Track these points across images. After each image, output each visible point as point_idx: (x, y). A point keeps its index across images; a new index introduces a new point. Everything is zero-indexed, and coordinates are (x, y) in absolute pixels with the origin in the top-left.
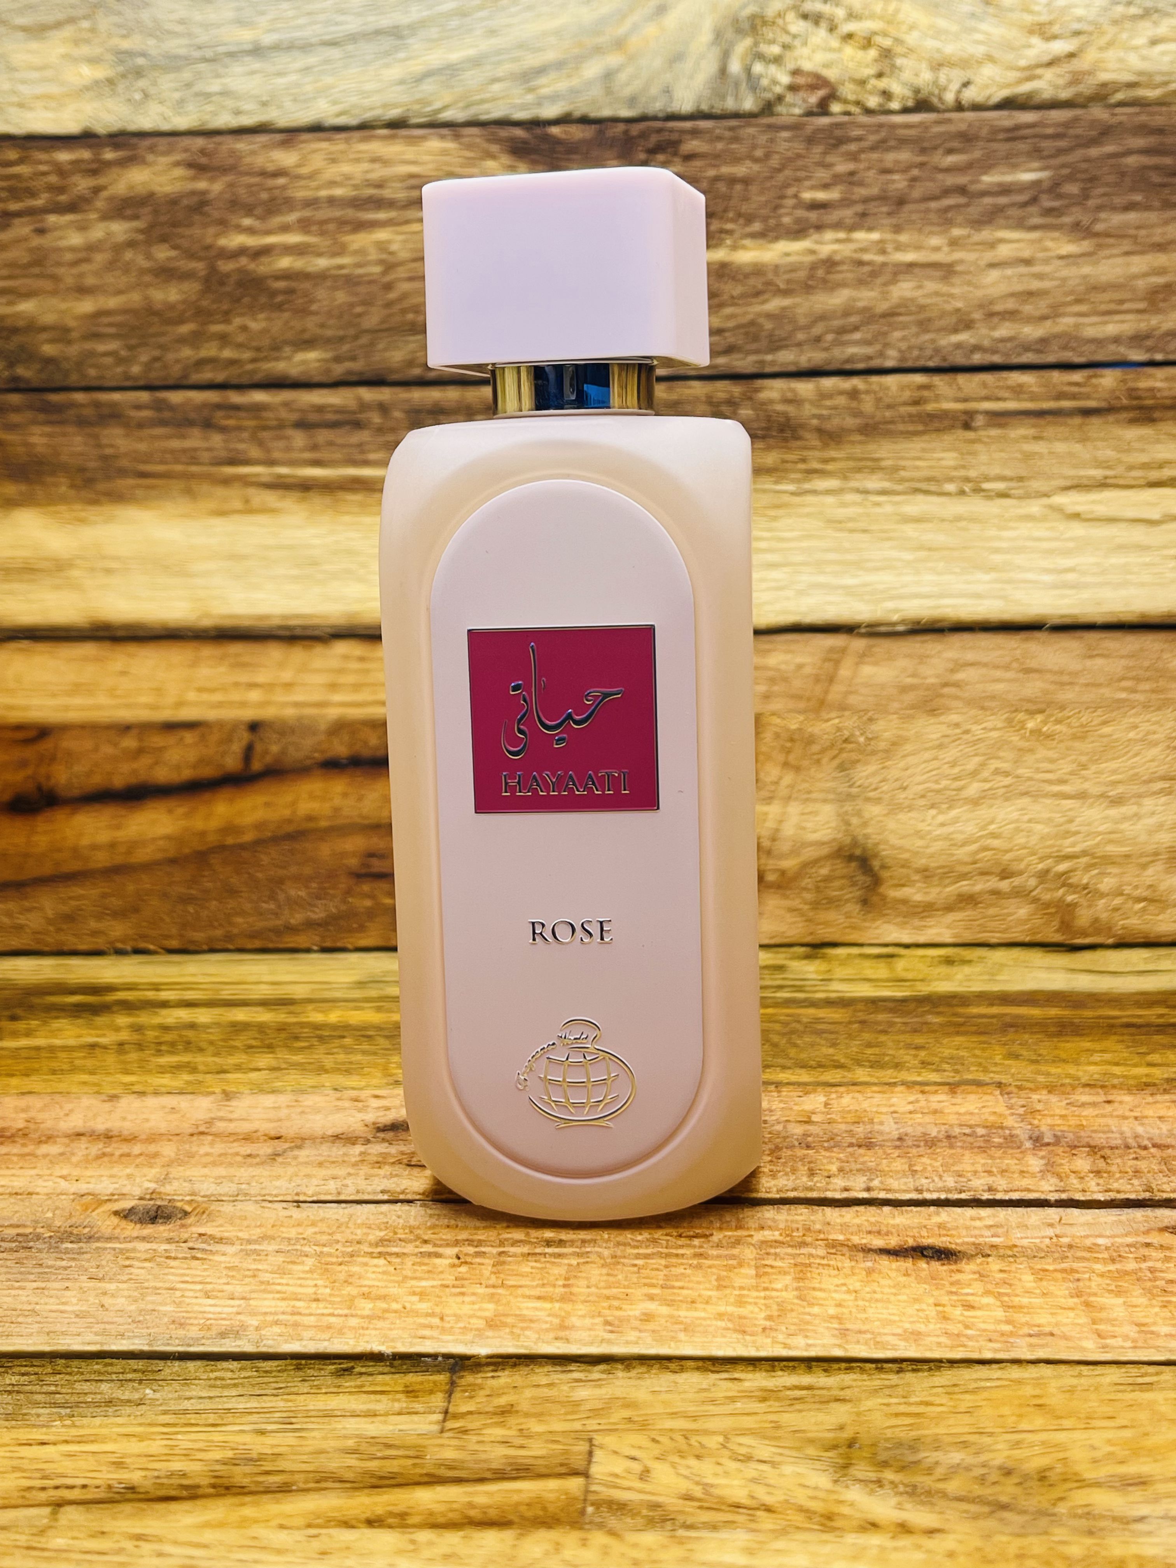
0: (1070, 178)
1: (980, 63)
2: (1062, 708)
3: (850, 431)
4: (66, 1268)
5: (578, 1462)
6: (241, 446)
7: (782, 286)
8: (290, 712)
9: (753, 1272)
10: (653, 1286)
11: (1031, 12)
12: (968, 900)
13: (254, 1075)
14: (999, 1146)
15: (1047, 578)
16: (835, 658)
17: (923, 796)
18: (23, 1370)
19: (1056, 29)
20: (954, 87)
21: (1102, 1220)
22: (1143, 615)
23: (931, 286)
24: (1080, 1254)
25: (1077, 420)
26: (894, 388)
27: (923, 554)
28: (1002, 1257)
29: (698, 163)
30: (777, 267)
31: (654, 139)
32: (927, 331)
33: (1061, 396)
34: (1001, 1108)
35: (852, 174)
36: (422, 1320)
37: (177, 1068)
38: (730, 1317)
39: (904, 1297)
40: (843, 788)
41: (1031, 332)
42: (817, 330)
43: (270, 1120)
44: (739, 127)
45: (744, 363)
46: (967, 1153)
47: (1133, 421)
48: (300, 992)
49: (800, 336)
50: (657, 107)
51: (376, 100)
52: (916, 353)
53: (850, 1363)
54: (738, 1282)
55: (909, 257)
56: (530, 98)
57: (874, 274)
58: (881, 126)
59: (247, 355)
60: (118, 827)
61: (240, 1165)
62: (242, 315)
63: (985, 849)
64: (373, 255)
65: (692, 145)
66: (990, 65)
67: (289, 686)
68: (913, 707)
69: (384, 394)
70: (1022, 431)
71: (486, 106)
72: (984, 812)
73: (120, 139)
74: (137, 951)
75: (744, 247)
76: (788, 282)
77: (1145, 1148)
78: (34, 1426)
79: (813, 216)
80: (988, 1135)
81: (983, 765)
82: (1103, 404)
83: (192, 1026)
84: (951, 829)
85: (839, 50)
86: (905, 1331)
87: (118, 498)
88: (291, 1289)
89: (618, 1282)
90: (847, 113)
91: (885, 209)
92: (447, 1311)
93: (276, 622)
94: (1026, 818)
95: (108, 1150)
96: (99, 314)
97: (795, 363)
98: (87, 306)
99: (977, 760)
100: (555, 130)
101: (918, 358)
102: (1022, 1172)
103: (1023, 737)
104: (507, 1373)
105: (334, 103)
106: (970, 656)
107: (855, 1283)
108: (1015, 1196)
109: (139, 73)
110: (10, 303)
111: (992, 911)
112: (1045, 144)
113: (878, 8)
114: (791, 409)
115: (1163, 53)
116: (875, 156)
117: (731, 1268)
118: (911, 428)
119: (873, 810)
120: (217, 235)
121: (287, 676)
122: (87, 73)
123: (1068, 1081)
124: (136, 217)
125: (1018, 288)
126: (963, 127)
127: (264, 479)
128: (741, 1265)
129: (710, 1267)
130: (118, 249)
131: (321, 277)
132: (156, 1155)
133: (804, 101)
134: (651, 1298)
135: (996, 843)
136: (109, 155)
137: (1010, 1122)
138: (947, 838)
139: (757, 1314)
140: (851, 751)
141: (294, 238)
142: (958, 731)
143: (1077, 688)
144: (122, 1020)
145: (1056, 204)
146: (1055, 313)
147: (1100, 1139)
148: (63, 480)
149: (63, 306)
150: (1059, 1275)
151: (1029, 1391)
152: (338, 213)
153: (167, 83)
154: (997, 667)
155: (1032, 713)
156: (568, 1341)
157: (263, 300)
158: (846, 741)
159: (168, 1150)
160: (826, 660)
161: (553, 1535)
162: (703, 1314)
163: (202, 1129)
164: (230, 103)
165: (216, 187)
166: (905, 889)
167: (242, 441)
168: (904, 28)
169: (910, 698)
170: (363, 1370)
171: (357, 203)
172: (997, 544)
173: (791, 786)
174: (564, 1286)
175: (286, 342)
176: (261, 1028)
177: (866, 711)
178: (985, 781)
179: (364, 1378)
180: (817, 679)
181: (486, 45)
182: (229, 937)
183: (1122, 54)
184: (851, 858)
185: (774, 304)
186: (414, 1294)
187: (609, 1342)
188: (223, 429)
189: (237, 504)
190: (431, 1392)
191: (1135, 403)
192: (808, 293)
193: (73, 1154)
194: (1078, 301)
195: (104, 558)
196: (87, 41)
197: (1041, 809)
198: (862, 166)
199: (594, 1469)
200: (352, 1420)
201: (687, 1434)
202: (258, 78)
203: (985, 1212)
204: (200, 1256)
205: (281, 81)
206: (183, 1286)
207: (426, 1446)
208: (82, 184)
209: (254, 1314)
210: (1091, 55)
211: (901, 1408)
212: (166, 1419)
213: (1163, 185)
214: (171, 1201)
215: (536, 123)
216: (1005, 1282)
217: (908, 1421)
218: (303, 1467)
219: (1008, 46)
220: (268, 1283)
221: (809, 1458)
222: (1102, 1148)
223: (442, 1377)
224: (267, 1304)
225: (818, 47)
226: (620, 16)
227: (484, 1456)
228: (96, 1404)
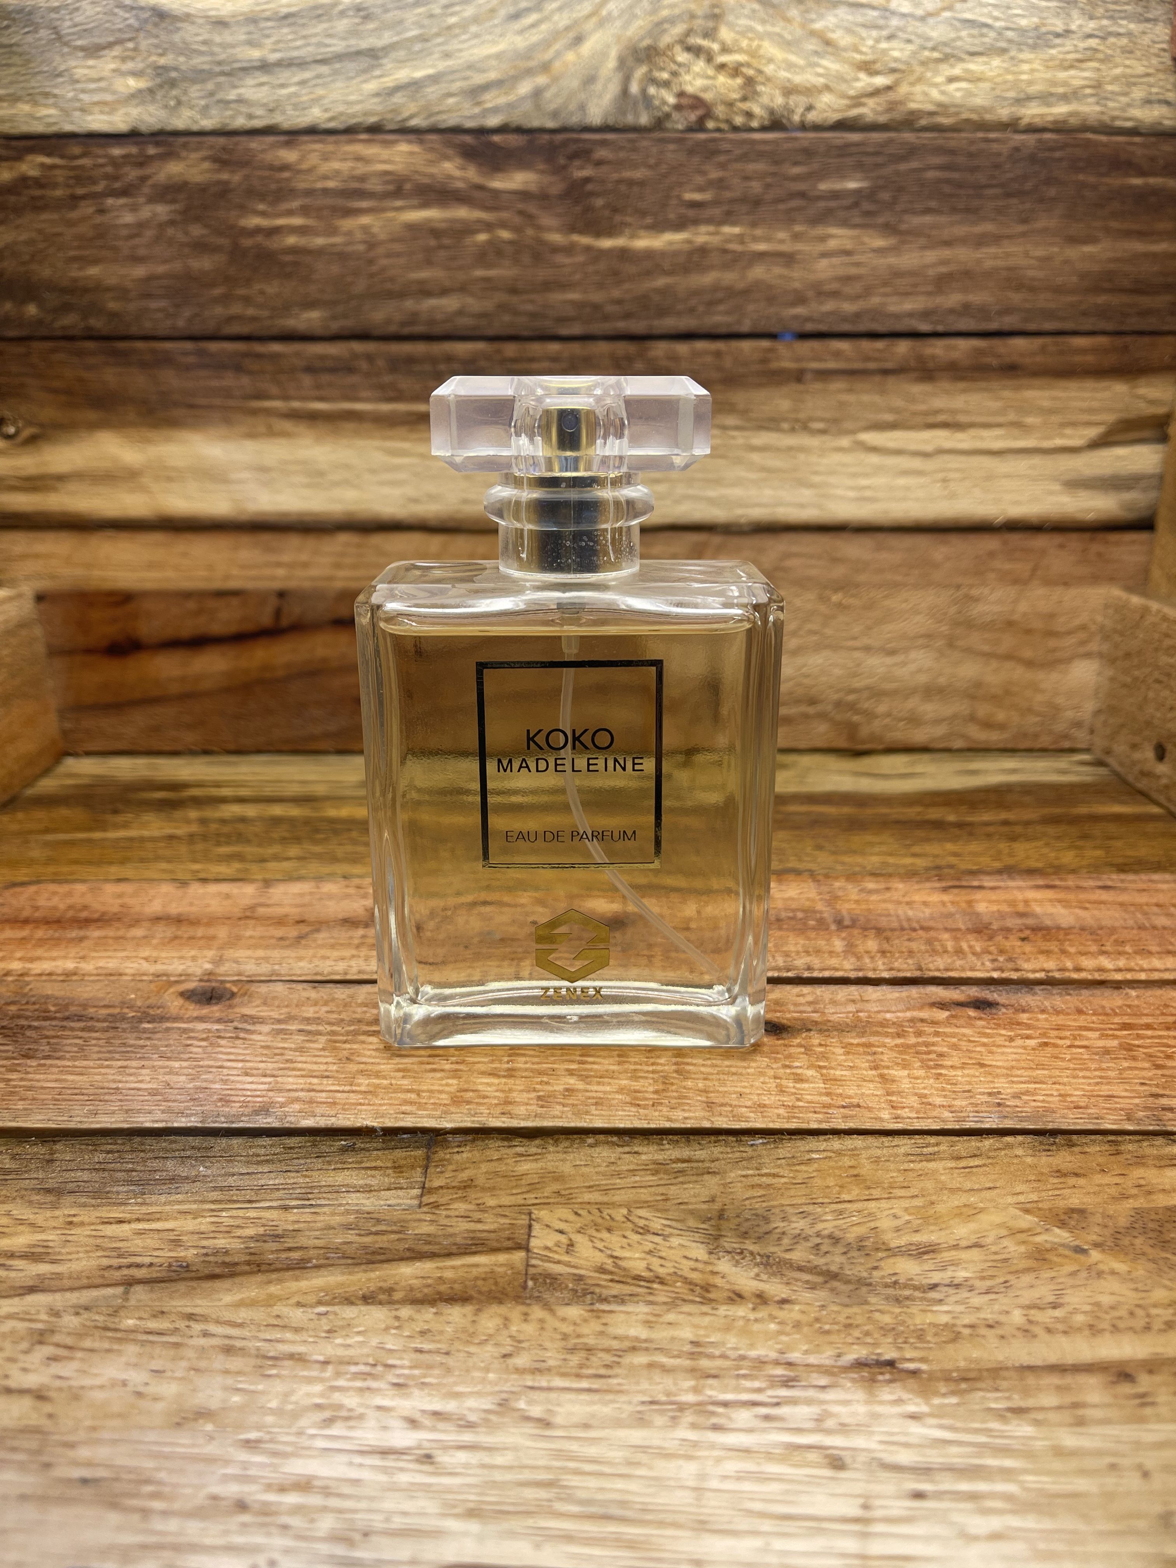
0: (884, 188)
1: (820, 91)
2: (857, 586)
4: (143, 1047)
5: (521, 1236)
6: (264, 385)
7: (667, 268)
8: (307, 585)
11: (861, 53)
13: (286, 865)
14: (813, 928)
15: (852, 494)
18: (108, 1147)
19: (878, 66)
20: (800, 110)
21: (889, 996)
23: (777, 270)
24: (875, 1029)
27: (764, 475)
28: (820, 1031)
29: (604, 169)
30: (663, 254)
31: (573, 147)
32: (772, 305)
33: (868, 359)
34: (813, 895)
35: (721, 180)
36: (404, 1096)
38: (629, 1092)
39: (752, 1070)
41: (848, 307)
42: (692, 303)
43: (297, 906)
44: (637, 139)
45: (638, 326)
46: (791, 934)
48: (320, 790)
49: (680, 307)
50: (575, 120)
51: (357, 108)
52: (763, 322)
55: (762, 247)
56: (477, 110)
57: (735, 261)
58: (744, 142)
60: (187, 666)
61: (274, 947)
62: (260, 281)
64: (359, 236)
65: (602, 153)
66: (827, 93)
67: (305, 565)
69: (370, 347)
70: (839, 385)
71: (444, 117)
73: (160, 138)
75: (639, 237)
76: (672, 264)
77: (914, 930)
79: (691, 213)
80: (806, 918)
82: (898, 366)
83: (243, 820)
85: (714, 78)
86: (754, 1103)
87: (174, 424)
88: (309, 1066)
90: (718, 130)
91: (745, 209)
92: (422, 1087)
93: (294, 517)
94: (829, 663)
95: (179, 933)
96: (150, 278)
97: (675, 328)
98: (140, 272)
100: (496, 138)
101: (764, 326)
102: (831, 952)
103: (829, 607)
105: (326, 110)
106: (795, 549)
108: (827, 974)
109: (173, 84)
110: (80, 269)
112: (865, 160)
113: (744, 43)
115: (958, 90)
116: (738, 166)
118: (758, 380)
120: (238, 217)
121: (304, 557)
122: (133, 83)
123: (857, 869)
124: (173, 201)
125: (841, 272)
126: (805, 144)
127: (282, 411)
130: (162, 226)
131: (319, 252)
132: (213, 938)
133: (686, 119)
134: (571, 1073)
135: (806, 681)
136: (151, 151)
137: (820, 906)
139: (647, 1086)
141: (297, 221)
143: (868, 573)
144: (193, 814)
145: (872, 207)
146: (866, 293)
147: (883, 922)
148: (131, 409)
149: (122, 271)
150: (861, 1049)
151: (847, 1162)
152: (329, 201)
153: (195, 92)
154: (813, 557)
155: (836, 590)
156: (511, 1116)
157: (276, 270)
159: (222, 932)
161: (502, 1310)
162: (608, 1088)
163: (248, 914)
164: (244, 109)
165: (235, 178)
167: (264, 381)
168: (764, 61)
171: (346, 194)
172: (817, 468)
175: (294, 304)
176: (291, 821)
179: (363, 1154)
181: (442, 65)
183: (926, 89)
185: (661, 282)
186: (399, 1070)
187: (541, 1115)
188: (250, 373)
189: (262, 429)
190: (413, 1167)
191: (920, 365)
192: (686, 274)
193: (153, 937)
194: (884, 285)
195: (166, 468)
196: (132, 59)
197: (838, 657)
198: (729, 174)
199: (534, 1242)
200: (353, 1195)
201: (600, 1206)
202: (265, 88)
203: (806, 989)
204: (242, 1035)
205: (284, 92)
206: (229, 1064)
207: (408, 1221)
208: (132, 174)
209: (280, 1090)
210: (903, 89)
211: (756, 1180)
212: (215, 1195)
213: (951, 196)
214: (222, 982)
215: (481, 132)
216: (824, 1056)
217: (761, 1192)
218: (318, 1243)
219: (841, 78)
220: (291, 1061)
221: (690, 1230)
222: (884, 930)
223: (420, 1153)
224: (290, 1082)
225: (698, 74)
226: (547, 43)
227: (450, 1230)
228: (162, 1181)
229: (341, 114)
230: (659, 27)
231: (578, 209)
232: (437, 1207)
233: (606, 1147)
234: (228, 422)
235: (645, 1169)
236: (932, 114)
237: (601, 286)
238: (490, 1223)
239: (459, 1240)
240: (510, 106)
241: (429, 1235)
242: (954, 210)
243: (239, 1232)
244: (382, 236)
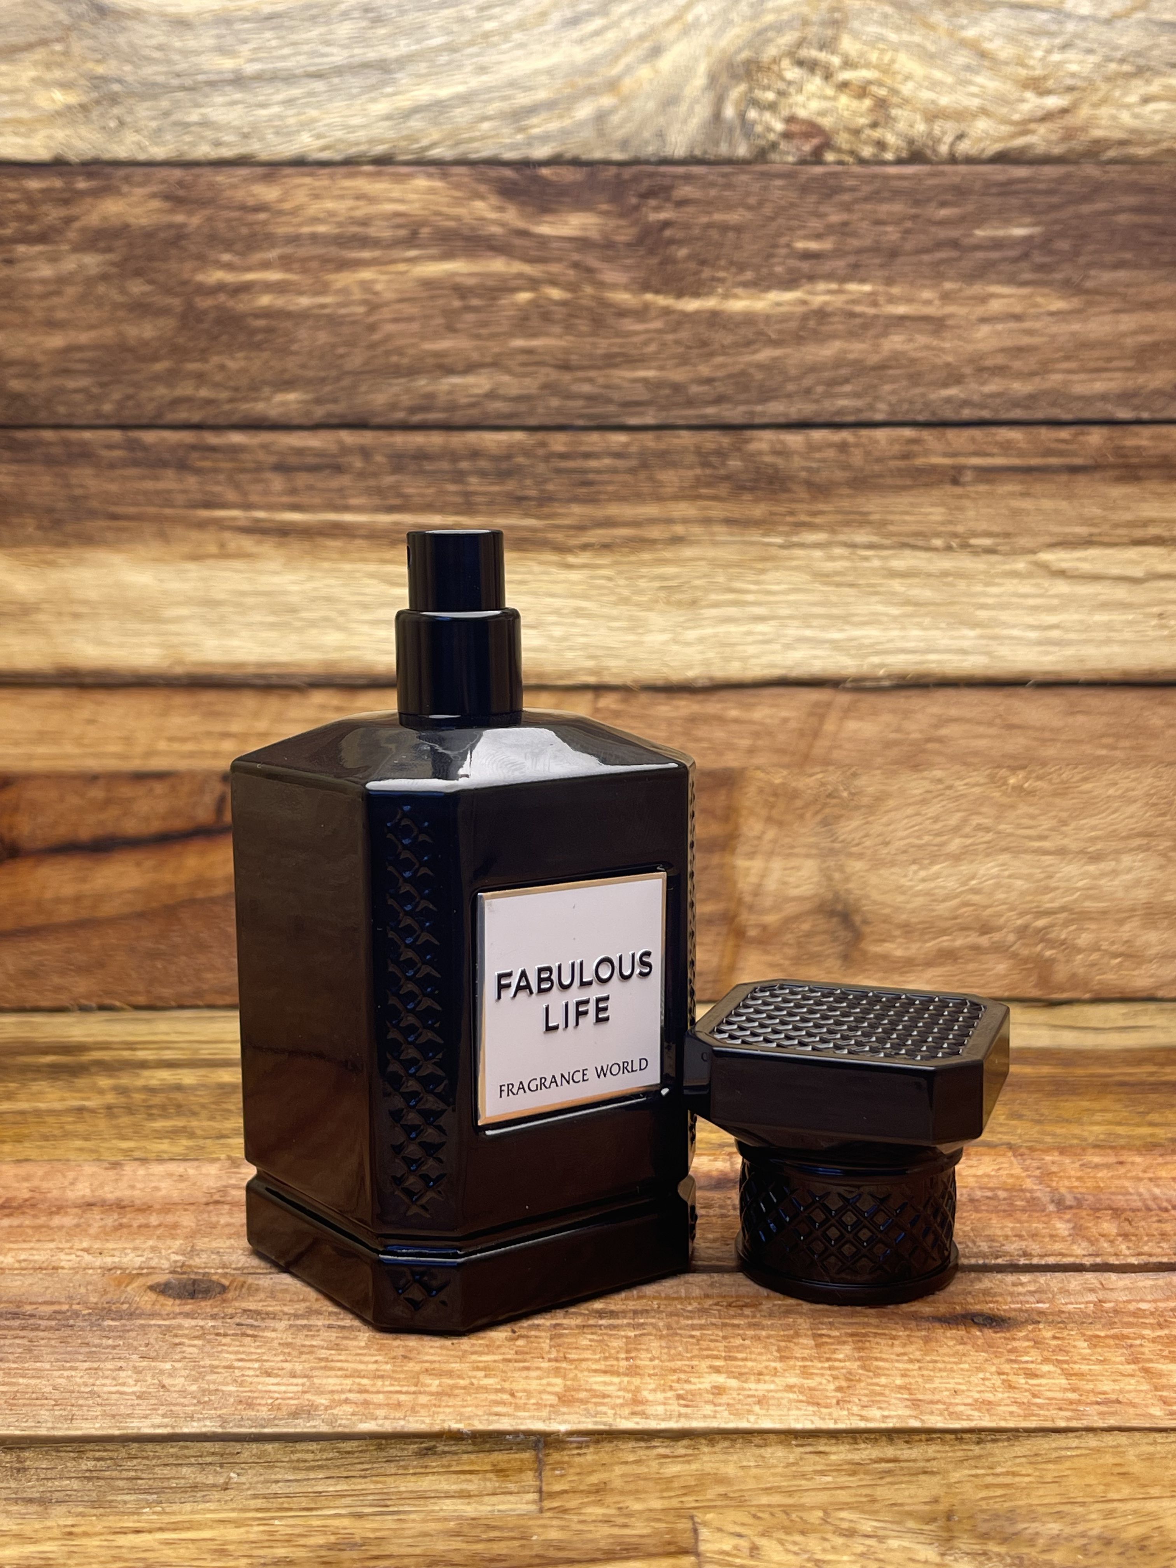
0: (1062, 235)
1: (974, 116)
2: (1044, 764)
3: (838, 484)
4: (114, 1347)
5: (685, 1540)
6: (217, 489)
7: (774, 336)
9: (812, 1343)
10: (717, 1357)
11: (1027, 67)
12: (948, 956)
14: (1024, 1210)
15: (1033, 635)
16: (819, 713)
17: (905, 852)
18: (98, 1454)
19: (1050, 84)
20: (948, 139)
21: (1141, 1284)
22: (1125, 673)
23: (922, 340)
24: (1126, 1319)
25: (1064, 478)
26: (883, 442)
27: (909, 609)
28: (1052, 1323)
29: (690, 209)
30: (768, 318)
31: (646, 184)
32: (917, 385)
33: (1048, 453)
34: (1017, 1171)
35: (845, 224)
36: (493, 1397)
37: (174, 1134)
38: (802, 1390)
39: (966, 1366)
40: (826, 843)
41: (1020, 388)
42: (807, 382)
44: (733, 174)
45: (734, 413)
46: (992, 1218)
47: (1120, 480)
49: (791, 387)
50: (650, 150)
51: (362, 135)
52: (905, 406)
53: (929, 1434)
54: (798, 1352)
55: (901, 310)
56: (520, 137)
57: (865, 327)
58: (875, 176)
59: (224, 395)
60: (84, 880)
62: (220, 353)
63: (966, 904)
64: (357, 295)
65: (686, 191)
66: (984, 118)
67: (263, 736)
68: (895, 762)
69: (366, 438)
70: (1010, 488)
71: (476, 145)
72: (965, 868)
73: (93, 168)
74: (102, 1008)
75: (736, 297)
76: (780, 332)
77: (1166, 1210)
78: (124, 1513)
79: (805, 266)
80: (1010, 1198)
81: (965, 821)
82: (1090, 462)
83: (179, 1088)
84: (932, 885)
85: (834, 99)
86: (976, 1400)
87: (88, 540)
88: (352, 1365)
89: (680, 1354)
90: (840, 163)
91: (877, 261)
92: (515, 1386)
93: (251, 670)
94: (1007, 873)
95: (124, 1221)
96: (69, 349)
97: (785, 415)
98: (56, 341)
99: (960, 815)
100: (545, 171)
101: (908, 411)
102: (1052, 1236)
103: (1005, 793)
104: (591, 1450)
105: (319, 136)
106: (954, 712)
107: (914, 1351)
108: (1051, 1260)
109: (114, 99)
111: (971, 967)
112: (1036, 199)
113: (874, 57)
114: (780, 461)
115: (1155, 112)
116: (869, 207)
117: (789, 1339)
118: (899, 482)
119: (857, 866)
120: (195, 270)
121: (261, 724)
122: (60, 97)
123: (1075, 1142)
124: (109, 250)
125: (1009, 343)
126: (957, 180)
127: (240, 523)
128: (797, 1335)
129: (768, 1337)
130: (91, 282)
131: (302, 316)
132: (176, 1226)
133: (798, 149)
134: (717, 1370)
135: (976, 898)
136: (82, 184)
137: (1029, 1184)
138: (928, 893)
139: (826, 1385)
140: (834, 806)
141: (274, 276)
142: (940, 786)
143: (1059, 745)
144: (104, 1082)
145: (1047, 259)
146: (1044, 369)
147: (1120, 1201)
148: (28, 520)
149: (32, 340)
150: (1111, 1342)
151: (1109, 1459)
152: (320, 251)
153: (143, 111)
154: (979, 723)
155: (1014, 769)
156: (644, 1415)
157: (242, 338)
158: (830, 796)
159: (187, 1220)
160: (811, 714)
162: (772, 1387)
163: (215, 1198)
164: (209, 134)
165: (195, 221)
166: (887, 945)
167: (218, 483)
168: (899, 77)
169: (894, 752)
170: (446, 1449)
171: (342, 241)
172: (982, 600)
173: (775, 841)
174: (627, 1359)
175: (265, 383)
177: (850, 766)
178: (967, 836)
179: (449, 1457)
180: (801, 734)
181: (475, 82)
182: (198, 994)
183: (1114, 111)
184: (832, 913)
185: (765, 355)
186: (478, 1369)
187: (686, 1416)
188: (198, 471)
189: (213, 549)
190: (521, 1470)
191: (1121, 461)
192: (799, 344)
193: (89, 1225)
194: (1067, 358)
195: (72, 602)
196: (60, 65)
197: (1020, 865)
198: (855, 217)
199: (703, 1547)
200: (448, 1501)
201: (786, 1510)
202: (239, 109)
203: (1025, 1278)
204: (250, 1332)
205: (263, 112)
206: (240, 1364)
207: (529, 1527)
208: (53, 214)
209: (320, 1392)
210: (1085, 111)
211: (989, 1480)
212: (259, 1503)
213: (1152, 244)
214: (204, 1274)
215: (525, 164)
216: (1061, 1350)
217: (999, 1492)
218: (411, 1551)
219: (1002, 100)
220: (326, 1360)
221: (910, 1531)
222: (1124, 1210)
223: (527, 1455)
224: (332, 1382)
225: (813, 95)
226: (614, 56)
227: (590, 1536)
228: (183, 1490)
229: (341, 141)
230: (761, 37)
231: (654, 261)
232: (565, 1511)
233: (780, 1447)
234: (163, 537)
235: (837, 1469)
236: (1122, 143)
237: (683, 361)
238: (639, 1529)
239: (603, 1544)
240: (565, 132)
241: (561, 1541)
242: (1156, 264)
243: (302, 1541)
244: (389, 296)
